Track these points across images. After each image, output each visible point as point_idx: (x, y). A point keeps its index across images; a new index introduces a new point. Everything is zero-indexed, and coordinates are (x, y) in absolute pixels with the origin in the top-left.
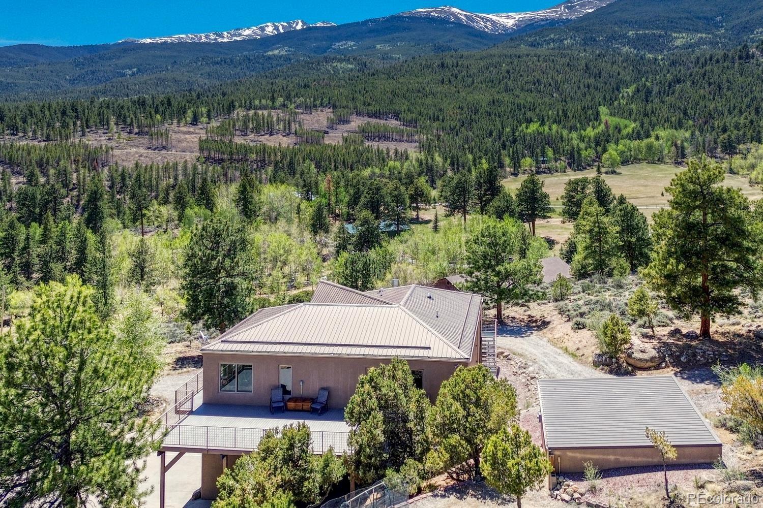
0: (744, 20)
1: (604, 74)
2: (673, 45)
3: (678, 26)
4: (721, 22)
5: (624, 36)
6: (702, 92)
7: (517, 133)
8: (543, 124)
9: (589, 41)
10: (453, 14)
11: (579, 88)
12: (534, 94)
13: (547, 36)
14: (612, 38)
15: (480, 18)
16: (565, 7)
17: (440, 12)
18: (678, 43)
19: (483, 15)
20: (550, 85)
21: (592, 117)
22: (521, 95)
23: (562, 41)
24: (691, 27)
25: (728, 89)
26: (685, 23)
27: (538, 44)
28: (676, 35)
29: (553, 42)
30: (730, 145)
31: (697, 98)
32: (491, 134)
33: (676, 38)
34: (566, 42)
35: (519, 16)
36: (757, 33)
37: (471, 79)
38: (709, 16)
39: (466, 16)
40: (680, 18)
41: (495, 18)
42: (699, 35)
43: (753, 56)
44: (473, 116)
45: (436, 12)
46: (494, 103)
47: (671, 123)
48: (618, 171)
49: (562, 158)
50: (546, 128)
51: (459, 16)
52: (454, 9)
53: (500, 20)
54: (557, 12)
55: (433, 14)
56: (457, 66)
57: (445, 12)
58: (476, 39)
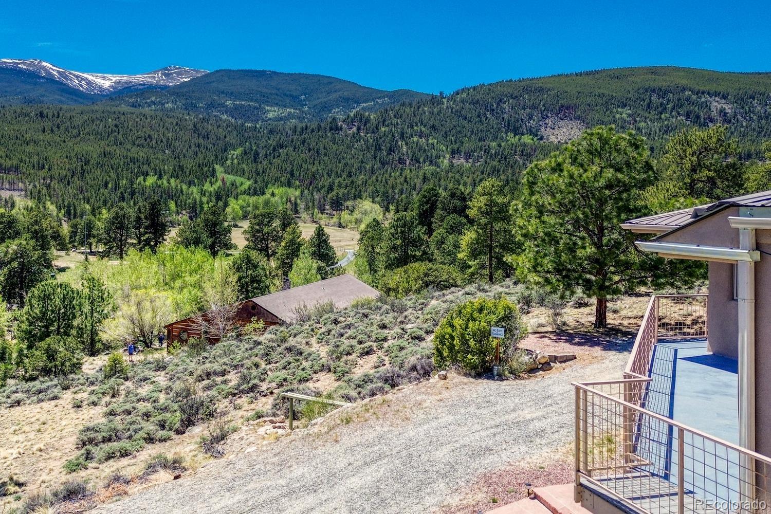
0: (323, 100)
1: (212, 136)
2: (266, 117)
3: (270, 100)
4: (304, 100)
5: (223, 105)
6: (303, 156)
7: (135, 186)
8: (160, 177)
9: (190, 107)
10: (44, 68)
11: (190, 147)
12: (145, 150)
13: (149, 98)
14: (211, 106)
15: (74, 75)
16: (162, 74)
17: (29, 65)
18: (271, 115)
19: (77, 73)
20: (162, 141)
21: (208, 174)
22: (133, 149)
23: (163, 104)
24: (280, 103)
25: (325, 155)
26: (275, 99)
27: (139, 105)
28: (268, 108)
29: (155, 104)
30: (338, 202)
31: (300, 162)
32: (106, 186)
33: (268, 111)
34: (167, 106)
35: (115, 78)
36: (334, 113)
37: (76, 131)
38: (294, 94)
39: (58, 72)
40: (271, 94)
41: (90, 78)
42: (288, 110)
43: (341, 129)
44: (84, 167)
45: (24, 64)
46: (105, 155)
47: (281, 182)
48: (240, 225)
49: (184, 212)
50: (165, 182)
51: (51, 71)
52: (44, 64)
53: (96, 80)
54: (154, 78)
55: (21, 66)
56: (58, 117)
57: (35, 65)
58: (71, 96)
